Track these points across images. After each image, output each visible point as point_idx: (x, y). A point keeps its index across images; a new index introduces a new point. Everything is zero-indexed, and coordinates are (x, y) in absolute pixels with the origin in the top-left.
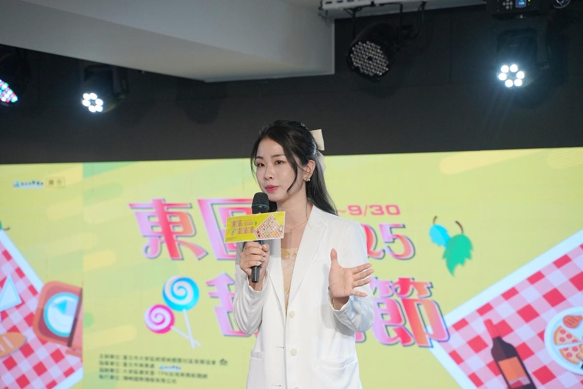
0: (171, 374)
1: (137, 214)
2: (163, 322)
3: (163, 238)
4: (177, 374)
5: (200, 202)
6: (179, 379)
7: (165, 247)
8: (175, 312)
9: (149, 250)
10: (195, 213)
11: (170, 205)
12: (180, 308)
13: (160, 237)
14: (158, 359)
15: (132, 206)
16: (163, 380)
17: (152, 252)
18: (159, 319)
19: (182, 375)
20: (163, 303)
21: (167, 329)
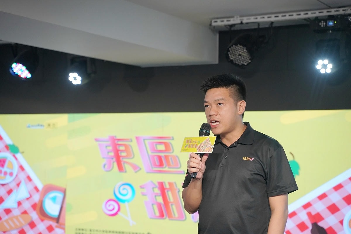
1: (100, 145)
2: (113, 209)
3: (114, 159)
5: (137, 138)
7: (115, 165)
8: (121, 204)
9: (106, 166)
10: (134, 145)
11: (119, 140)
12: (123, 201)
13: (112, 159)
14: (110, 232)
15: (97, 140)
17: (108, 168)
18: (111, 208)
20: (114, 198)
21: (116, 214)
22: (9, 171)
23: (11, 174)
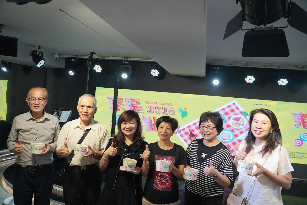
0: (300, 157)
1: (293, 116)
3: (301, 123)
4: (302, 157)
6: (303, 158)
7: (302, 125)
8: (303, 141)
9: (296, 125)
11: (304, 115)
12: (305, 141)
13: (300, 122)
14: (296, 153)
16: (298, 158)
18: (298, 143)
19: (304, 157)
20: (300, 139)
21: (300, 145)
22: (241, 123)
23: (243, 125)
